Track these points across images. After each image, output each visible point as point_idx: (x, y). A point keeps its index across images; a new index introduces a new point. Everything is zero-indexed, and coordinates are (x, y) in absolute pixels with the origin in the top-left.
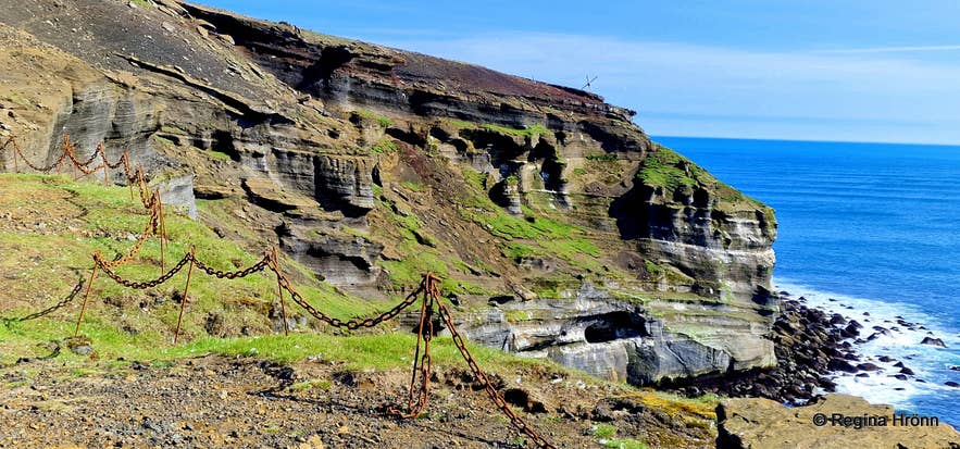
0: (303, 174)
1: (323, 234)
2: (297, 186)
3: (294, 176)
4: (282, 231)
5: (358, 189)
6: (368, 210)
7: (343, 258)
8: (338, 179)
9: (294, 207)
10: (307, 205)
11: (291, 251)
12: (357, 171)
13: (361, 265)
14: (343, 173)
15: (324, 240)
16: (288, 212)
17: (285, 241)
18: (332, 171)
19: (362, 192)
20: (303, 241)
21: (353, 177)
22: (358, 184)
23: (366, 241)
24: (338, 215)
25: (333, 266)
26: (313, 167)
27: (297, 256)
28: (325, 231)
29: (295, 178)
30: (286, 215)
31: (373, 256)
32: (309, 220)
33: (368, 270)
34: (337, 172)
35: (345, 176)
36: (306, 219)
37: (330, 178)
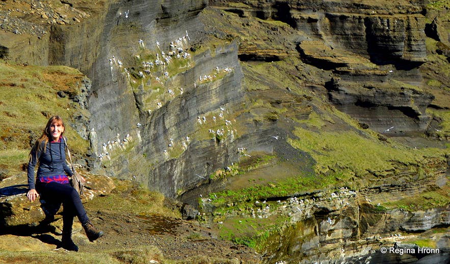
0: (355, 35)
1: (370, 88)
2: (348, 45)
3: (346, 37)
4: (331, 86)
5: (410, 45)
6: (421, 63)
7: (391, 108)
8: (389, 37)
9: (344, 65)
10: (356, 62)
11: (339, 104)
12: (408, 28)
13: (411, 114)
14: (394, 31)
15: (371, 93)
16: (338, 69)
17: (334, 95)
18: (383, 30)
19: (414, 48)
20: (350, 95)
21: (404, 34)
22: (409, 40)
23: (415, 92)
24: (390, 69)
25: (382, 115)
26: (364, 27)
27: (346, 108)
28: (373, 85)
29: (347, 39)
30: (336, 72)
31: (421, 106)
32: (357, 75)
33: (418, 119)
34: (388, 31)
35: (396, 34)
36: (354, 75)
37: (381, 36)
